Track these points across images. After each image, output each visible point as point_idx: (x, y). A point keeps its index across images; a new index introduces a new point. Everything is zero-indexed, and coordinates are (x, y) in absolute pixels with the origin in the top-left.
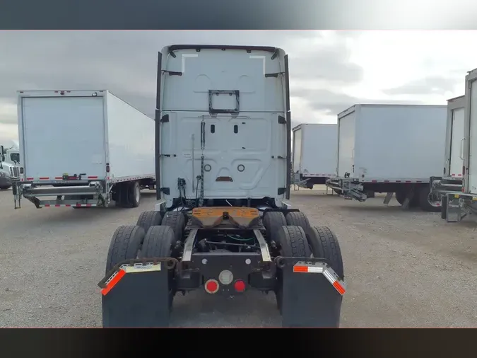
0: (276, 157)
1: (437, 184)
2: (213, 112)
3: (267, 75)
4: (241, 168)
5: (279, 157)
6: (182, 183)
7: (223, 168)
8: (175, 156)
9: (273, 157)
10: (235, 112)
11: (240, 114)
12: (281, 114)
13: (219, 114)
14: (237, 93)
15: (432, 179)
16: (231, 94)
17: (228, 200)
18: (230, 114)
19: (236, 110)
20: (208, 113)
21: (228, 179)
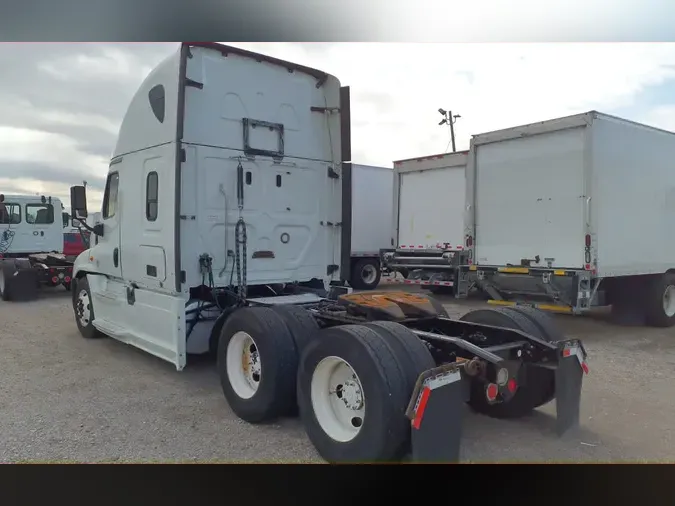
0: (325, 223)
1: (390, 257)
2: (251, 152)
3: (313, 109)
4: (285, 238)
5: (330, 224)
6: (205, 262)
7: (264, 238)
8: (193, 218)
9: (322, 223)
10: (278, 156)
11: (285, 159)
12: (330, 165)
13: (257, 157)
14: (280, 128)
15: (383, 251)
16: (271, 128)
17: (271, 285)
18: (271, 158)
19: (280, 152)
20: (242, 154)
21: (268, 255)
